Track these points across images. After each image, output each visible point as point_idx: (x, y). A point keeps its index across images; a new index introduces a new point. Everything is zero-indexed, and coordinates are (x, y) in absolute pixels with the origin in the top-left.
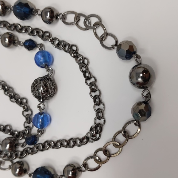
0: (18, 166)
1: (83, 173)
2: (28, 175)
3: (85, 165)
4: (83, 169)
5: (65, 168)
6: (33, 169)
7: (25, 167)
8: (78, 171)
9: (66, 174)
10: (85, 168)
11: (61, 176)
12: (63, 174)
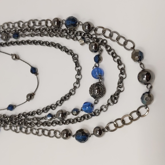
0: (66, 132)
1: (106, 132)
2: (72, 136)
3: (108, 128)
4: (106, 130)
5: (94, 129)
6: (74, 133)
7: (70, 132)
8: (102, 132)
9: (95, 133)
10: (108, 130)
11: (92, 134)
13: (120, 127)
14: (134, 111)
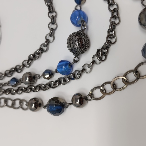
0: (34, 102)
1: (89, 101)
2: (43, 107)
3: (92, 95)
4: (90, 98)
5: (73, 97)
7: (40, 102)
8: (84, 100)
9: (74, 102)
11: (69, 104)
12: (71, 102)
13: (109, 94)
14: (131, 71)
